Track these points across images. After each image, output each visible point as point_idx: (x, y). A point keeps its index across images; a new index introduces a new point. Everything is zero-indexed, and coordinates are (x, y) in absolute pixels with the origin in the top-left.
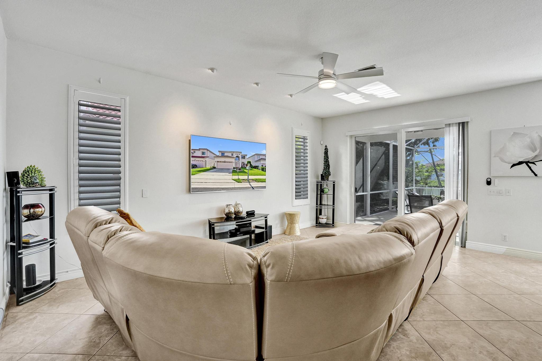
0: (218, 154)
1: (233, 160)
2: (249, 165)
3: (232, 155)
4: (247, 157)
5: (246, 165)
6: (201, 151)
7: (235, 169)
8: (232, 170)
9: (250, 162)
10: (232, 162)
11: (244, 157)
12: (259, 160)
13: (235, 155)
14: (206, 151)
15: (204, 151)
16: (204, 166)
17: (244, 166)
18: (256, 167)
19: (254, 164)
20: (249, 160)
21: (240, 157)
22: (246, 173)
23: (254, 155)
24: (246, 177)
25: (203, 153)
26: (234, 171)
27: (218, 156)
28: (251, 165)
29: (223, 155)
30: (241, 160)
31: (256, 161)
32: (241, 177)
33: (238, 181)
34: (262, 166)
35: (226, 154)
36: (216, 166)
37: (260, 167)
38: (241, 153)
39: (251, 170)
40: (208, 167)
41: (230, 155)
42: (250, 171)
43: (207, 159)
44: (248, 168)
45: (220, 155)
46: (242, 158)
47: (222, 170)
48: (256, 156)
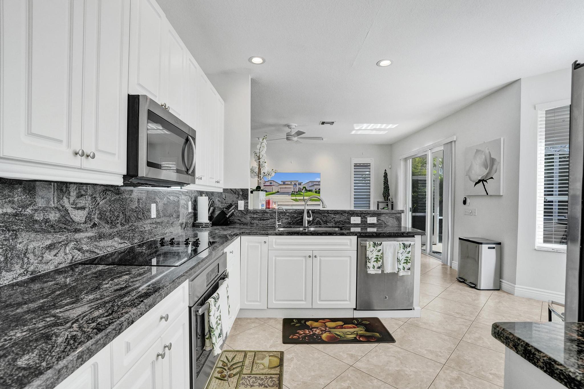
0: (281, 183)
1: (292, 187)
2: (304, 189)
3: (291, 183)
4: (303, 184)
5: (302, 189)
6: (269, 182)
7: (293, 193)
8: (291, 193)
9: (305, 187)
10: (291, 188)
11: (300, 184)
12: (313, 185)
13: (293, 183)
14: (272, 182)
15: (271, 182)
16: (272, 191)
17: (300, 190)
18: (310, 191)
19: (308, 189)
20: (304, 186)
21: (297, 184)
22: (302, 195)
23: (309, 182)
24: (302, 198)
25: (271, 183)
26: (293, 194)
27: (281, 185)
28: (306, 189)
29: (284, 183)
30: (298, 186)
31: (311, 186)
32: (298, 198)
33: (296, 200)
34: (316, 189)
35: (286, 183)
36: (279, 191)
37: (314, 190)
38: (298, 181)
39: (306, 192)
40: (274, 192)
41: (289, 183)
42: (305, 194)
43: (273, 187)
44: (303, 191)
45: (282, 184)
46: (299, 185)
47: (283, 193)
48: (310, 183)
